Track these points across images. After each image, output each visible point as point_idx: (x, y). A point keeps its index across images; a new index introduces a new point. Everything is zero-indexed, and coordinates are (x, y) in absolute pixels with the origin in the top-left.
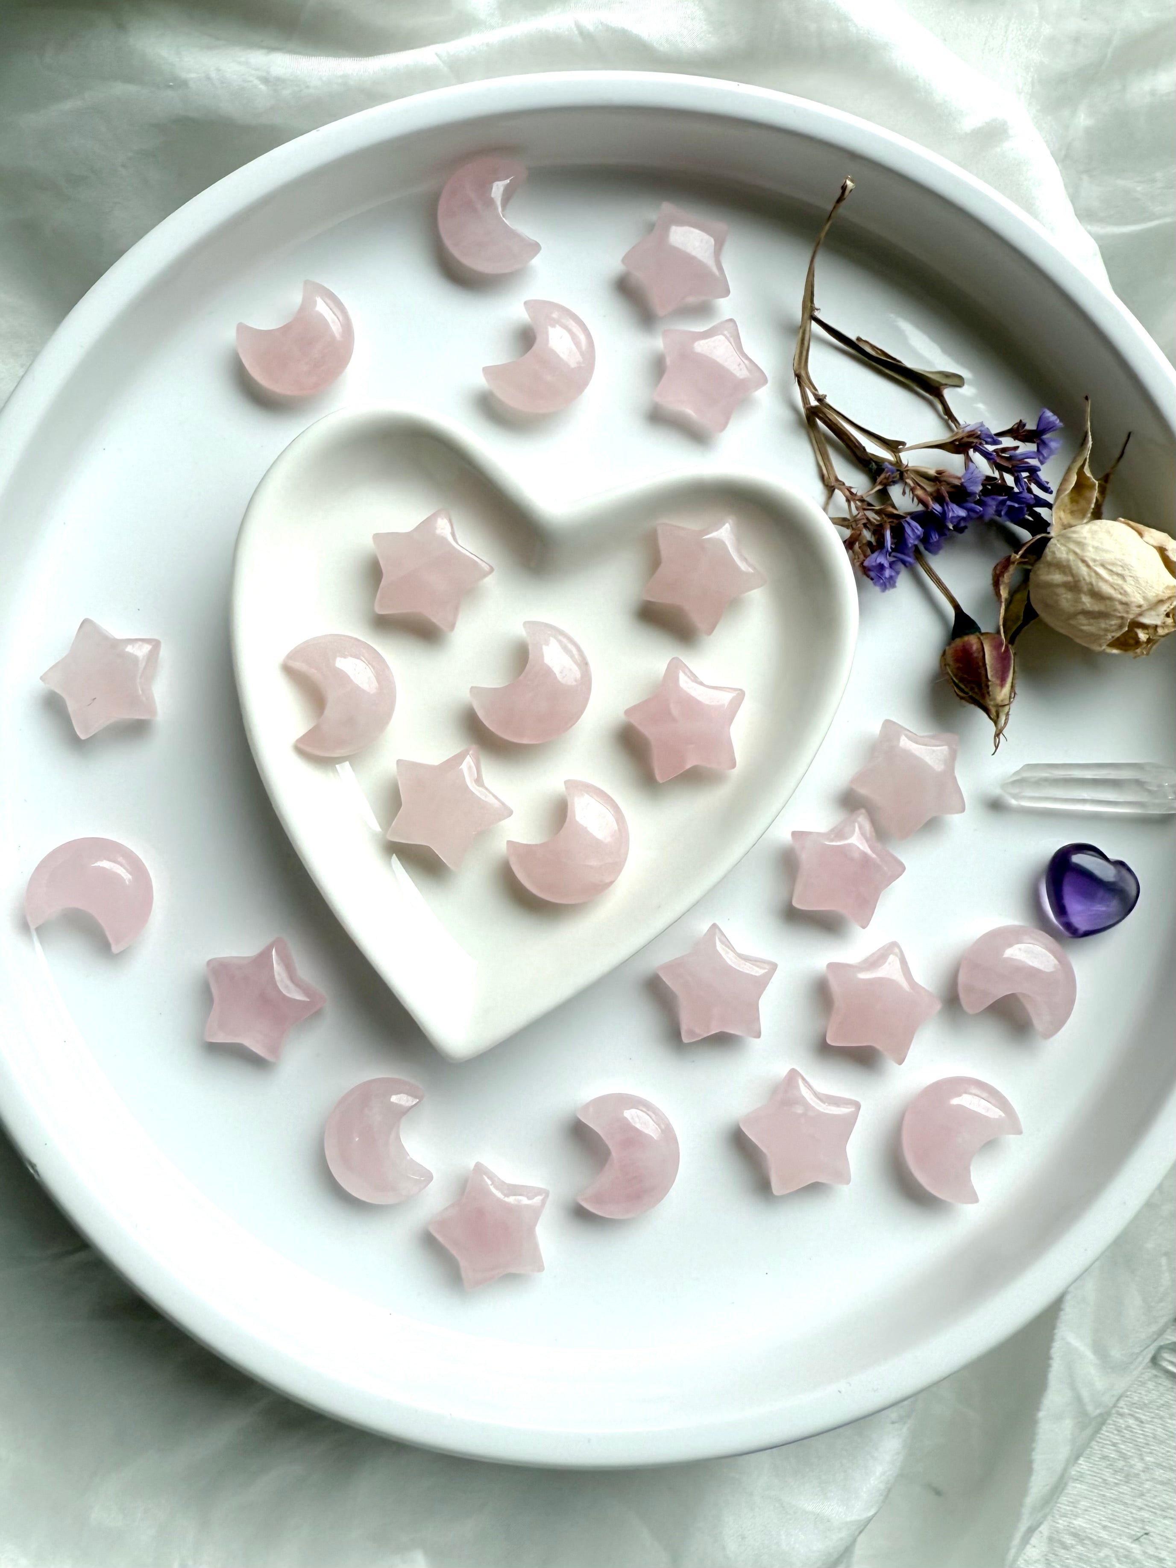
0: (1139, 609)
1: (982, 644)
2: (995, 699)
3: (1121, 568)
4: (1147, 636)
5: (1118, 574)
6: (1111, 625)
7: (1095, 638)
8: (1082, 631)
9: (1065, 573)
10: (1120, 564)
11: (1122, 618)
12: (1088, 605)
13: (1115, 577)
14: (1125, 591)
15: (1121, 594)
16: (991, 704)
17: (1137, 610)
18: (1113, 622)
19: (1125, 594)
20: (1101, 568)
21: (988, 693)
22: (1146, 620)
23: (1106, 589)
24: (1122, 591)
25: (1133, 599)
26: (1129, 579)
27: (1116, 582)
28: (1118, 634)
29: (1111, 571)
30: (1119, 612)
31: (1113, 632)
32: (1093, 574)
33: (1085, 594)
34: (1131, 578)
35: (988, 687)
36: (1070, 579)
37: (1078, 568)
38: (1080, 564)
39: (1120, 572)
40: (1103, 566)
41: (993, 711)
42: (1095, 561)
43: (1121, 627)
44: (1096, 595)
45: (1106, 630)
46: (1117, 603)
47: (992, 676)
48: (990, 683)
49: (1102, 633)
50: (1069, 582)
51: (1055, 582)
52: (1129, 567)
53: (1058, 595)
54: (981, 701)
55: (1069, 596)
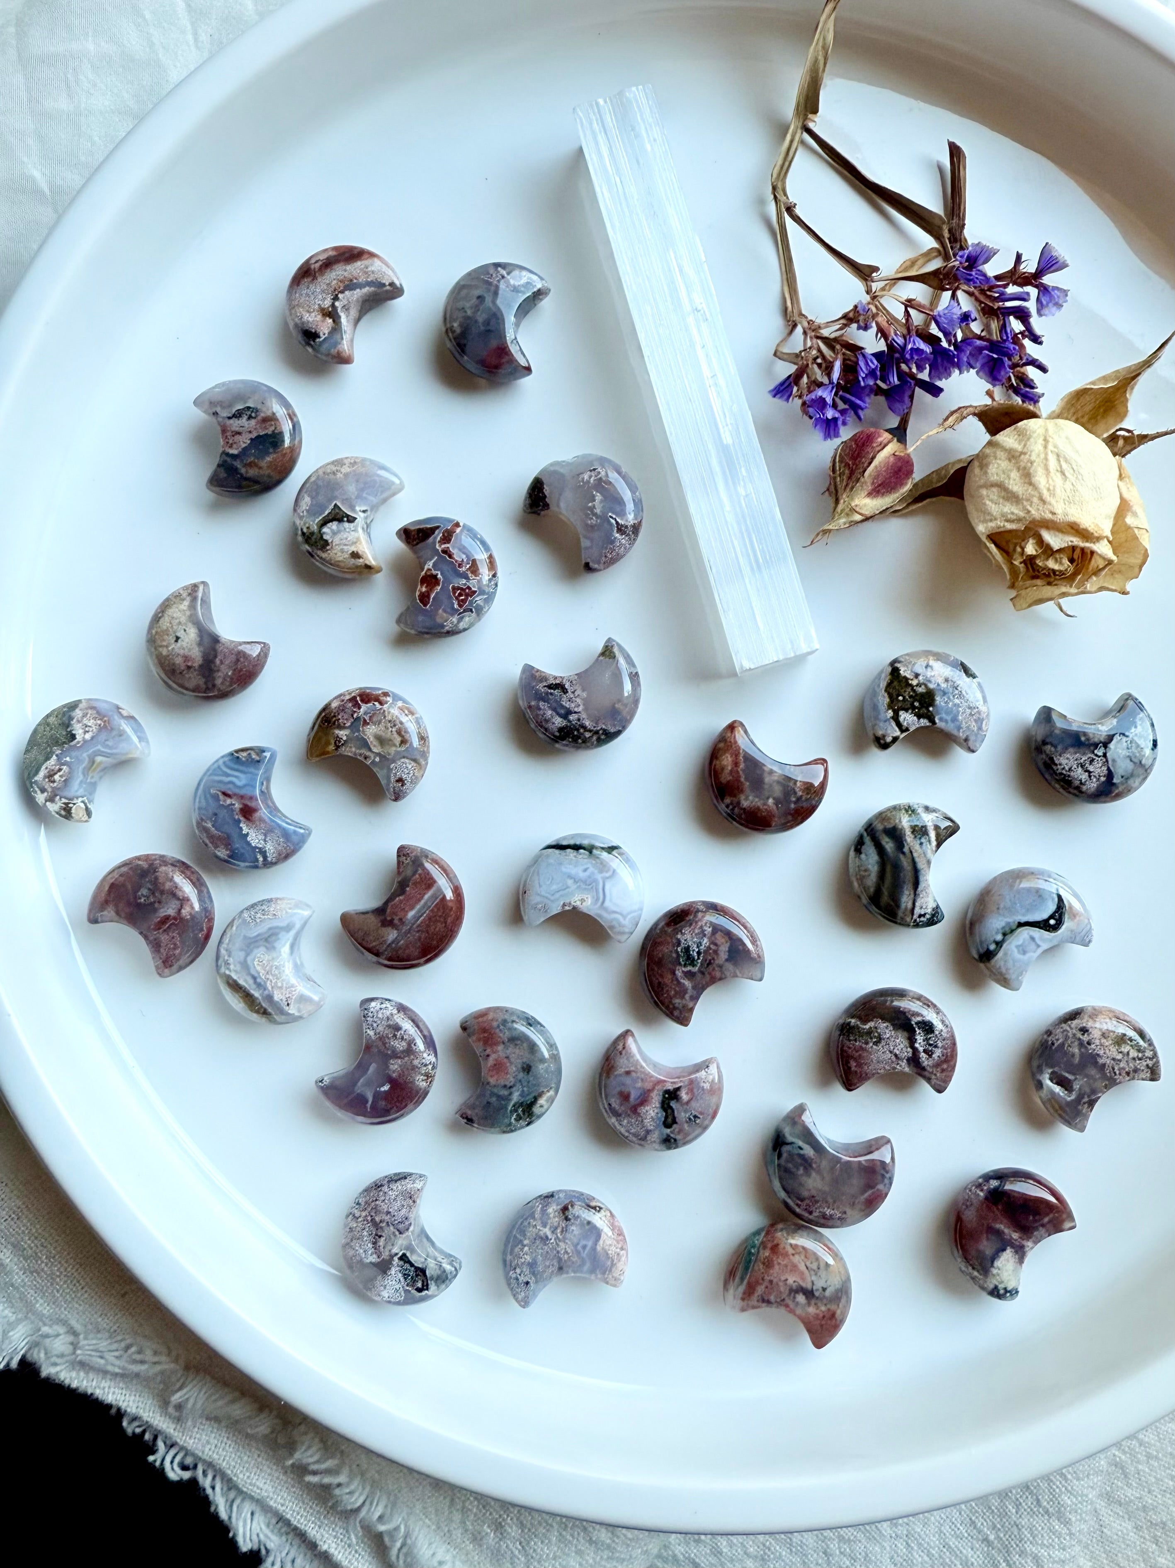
0: (1050, 516)
1: (889, 442)
2: (852, 499)
3: (1072, 471)
4: (1034, 553)
5: (1063, 473)
6: (1012, 513)
7: (990, 517)
8: (985, 504)
9: (1020, 442)
10: (1075, 468)
11: (1029, 512)
12: (1011, 482)
13: (1059, 474)
14: (1054, 490)
15: (1049, 490)
16: (844, 498)
17: (1049, 516)
18: (1016, 511)
19: (1052, 493)
20: (1055, 457)
21: (852, 488)
22: (1049, 537)
23: (1040, 479)
24: (1051, 488)
25: (1053, 501)
26: (1068, 486)
27: (1054, 478)
28: (1009, 526)
29: (1061, 467)
30: (1031, 506)
31: (1007, 521)
32: (1042, 456)
33: (1018, 469)
34: (1072, 487)
35: (858, 480)
36: (1019, 447)
37: (1036, 443)
38: (1041, 441)
39: (1067, 474)
40: (1058, 456)
41: (840, 507)
42: (1055, 447)
43: (1019, 520)
44: (1027, 476)
45: (1003, 515)
46: (1037, 495)
47: (870, 475)
48: (862, 480)
49: (998, 516)
50: (1016, 451)
51: (1004, 444)
52: (1080, 477)
53: (996, 458)
54: (839, 490)
55: (1005, 464)
